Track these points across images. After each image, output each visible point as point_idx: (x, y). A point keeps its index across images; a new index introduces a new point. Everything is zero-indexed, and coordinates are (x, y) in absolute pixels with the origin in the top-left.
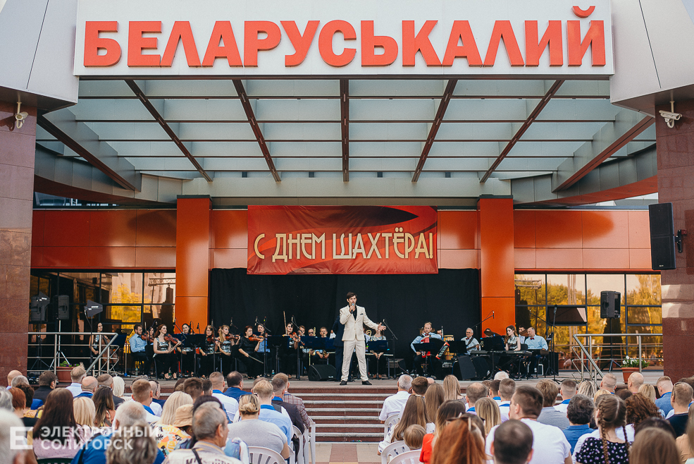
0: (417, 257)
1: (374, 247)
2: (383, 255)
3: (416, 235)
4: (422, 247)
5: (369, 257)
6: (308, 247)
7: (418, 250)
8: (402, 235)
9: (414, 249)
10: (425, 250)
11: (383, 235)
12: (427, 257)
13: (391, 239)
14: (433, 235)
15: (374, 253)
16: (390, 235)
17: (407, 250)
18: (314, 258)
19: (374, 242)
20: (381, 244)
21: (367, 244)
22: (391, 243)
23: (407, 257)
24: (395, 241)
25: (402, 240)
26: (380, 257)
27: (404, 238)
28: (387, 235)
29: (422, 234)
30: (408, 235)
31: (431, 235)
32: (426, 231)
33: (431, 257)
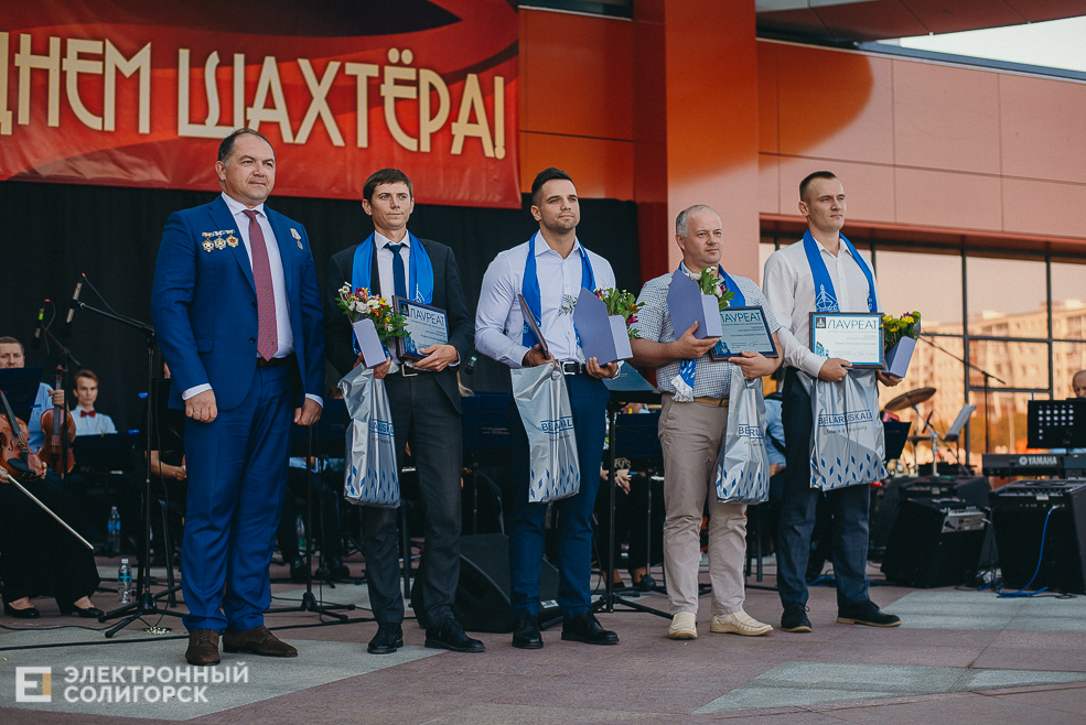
0: (457, 149)
1: (319, 106)
2: (349, 133)
3: (455, 80)
4: (473, 119)
5: (302, 138)
6: (91, 89)
7: (461, 129)
8: (410, 74)
9: (447, 127)
10: (480, 130)
11: (351, 68)
12: (489, 152)
13: (374, 85)
14: (506, 84)
15: (319, 128)
16: (373, 70)
17: (428, 126)
18: (110, 126)
19: (319, 91)
20: (342, 97)
21: (298, 100)
22: (376, 100)
23: (425, 147)
24: (389, 91)
25: (409, 93)
26: (337, 140)
27: (416, 83)
28: (362, 71)
29: (472, 80)
30: (429, 77)
31: (499, 82)
32: (484, 69)
33: (500, 154)
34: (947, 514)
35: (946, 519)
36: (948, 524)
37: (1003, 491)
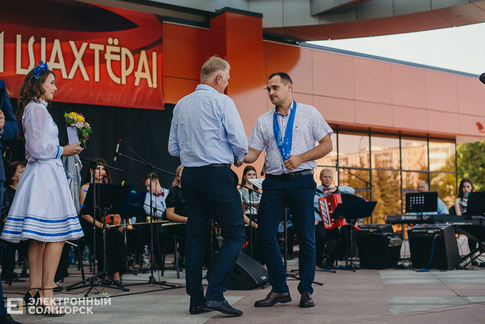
0: (137, 83)
1: (78, 62)
2: (92, 75)
3: (136, 53)
4: (143, 71)
5: (71, 76)
7: (139, 75)
8: (117, 49)
9: (133, 74)
10: (147, 75)
11: (92, 46)
12: (150, 85)
13: (102, 54)
14: (157, 55)
15: (79, 72)
16: (102, 47)
17: (125, 73)
19: (79, 56)
20: (88, 59)
21: (69, 59)
22: (103, 61)
23: (124, 82)
24: (109, 57)
25: (117, 58)
26: (86, 78)
27: (120, 54)
28: (97, 48)
29: (143, 53)
30: (125, 51)
31: (154, 54)
32: (148, 48)
33: (155, 86)
34: (390, 239)
35: (390, 241)
36: (391, 243)
37: (413, 229)
